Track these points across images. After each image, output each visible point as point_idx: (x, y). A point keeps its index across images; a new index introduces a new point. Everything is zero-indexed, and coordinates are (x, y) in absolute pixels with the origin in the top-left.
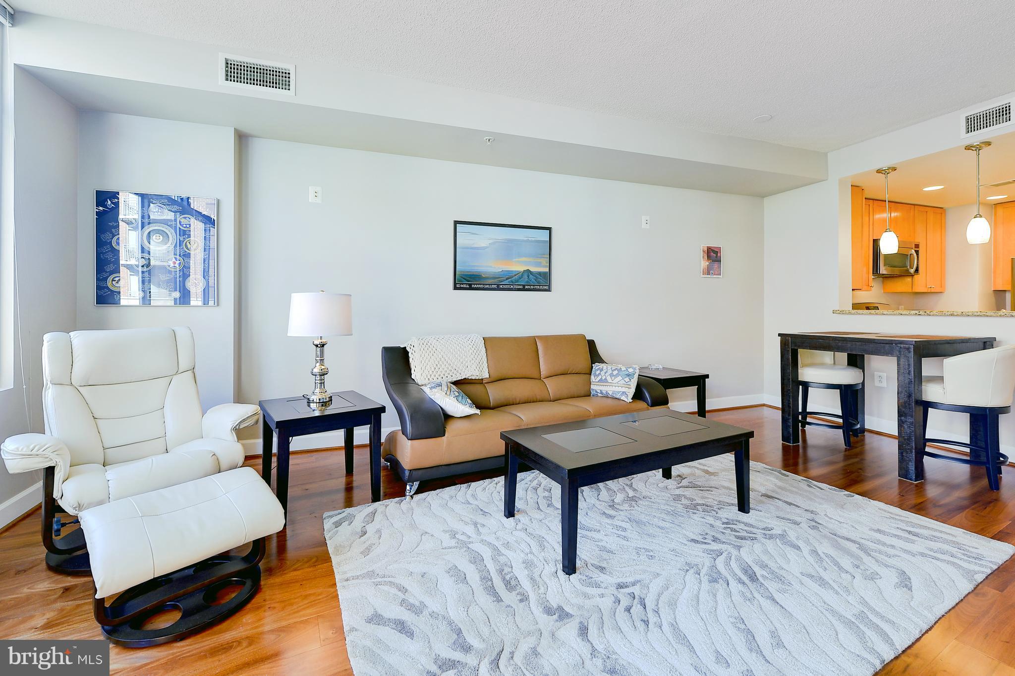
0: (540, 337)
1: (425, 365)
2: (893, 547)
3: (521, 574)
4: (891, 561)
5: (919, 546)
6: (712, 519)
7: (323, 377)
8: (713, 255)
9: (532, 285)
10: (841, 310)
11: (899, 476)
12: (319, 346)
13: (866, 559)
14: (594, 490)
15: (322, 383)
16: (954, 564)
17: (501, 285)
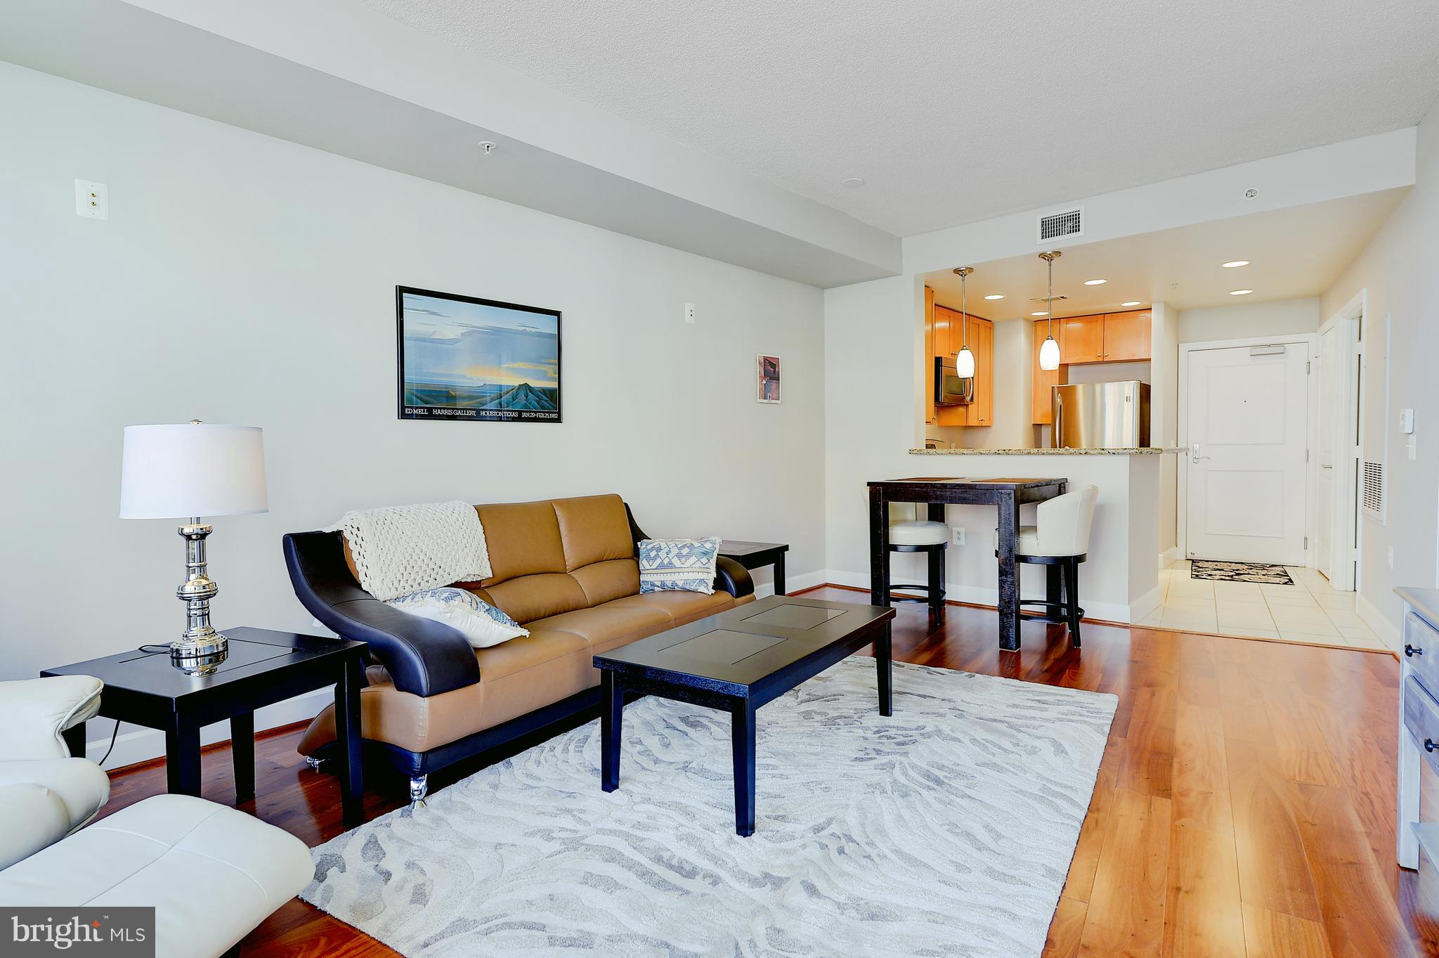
0: (561, 502)
1: (387, 562)
2: (1034, 718)
3: (690, 855)
4: (1040, 732)
5: (1052, 712)
6: (860, 731)
7: (205, 602)
8: (770, 370)
9: (532, 412)
10: (918, 449)
11: (1000, 647)
12: (194, 537)
13: (1020, 735)
14: (700, 729)
15: (205, 616)
16: (1085, 722)
17: (483, 410)
